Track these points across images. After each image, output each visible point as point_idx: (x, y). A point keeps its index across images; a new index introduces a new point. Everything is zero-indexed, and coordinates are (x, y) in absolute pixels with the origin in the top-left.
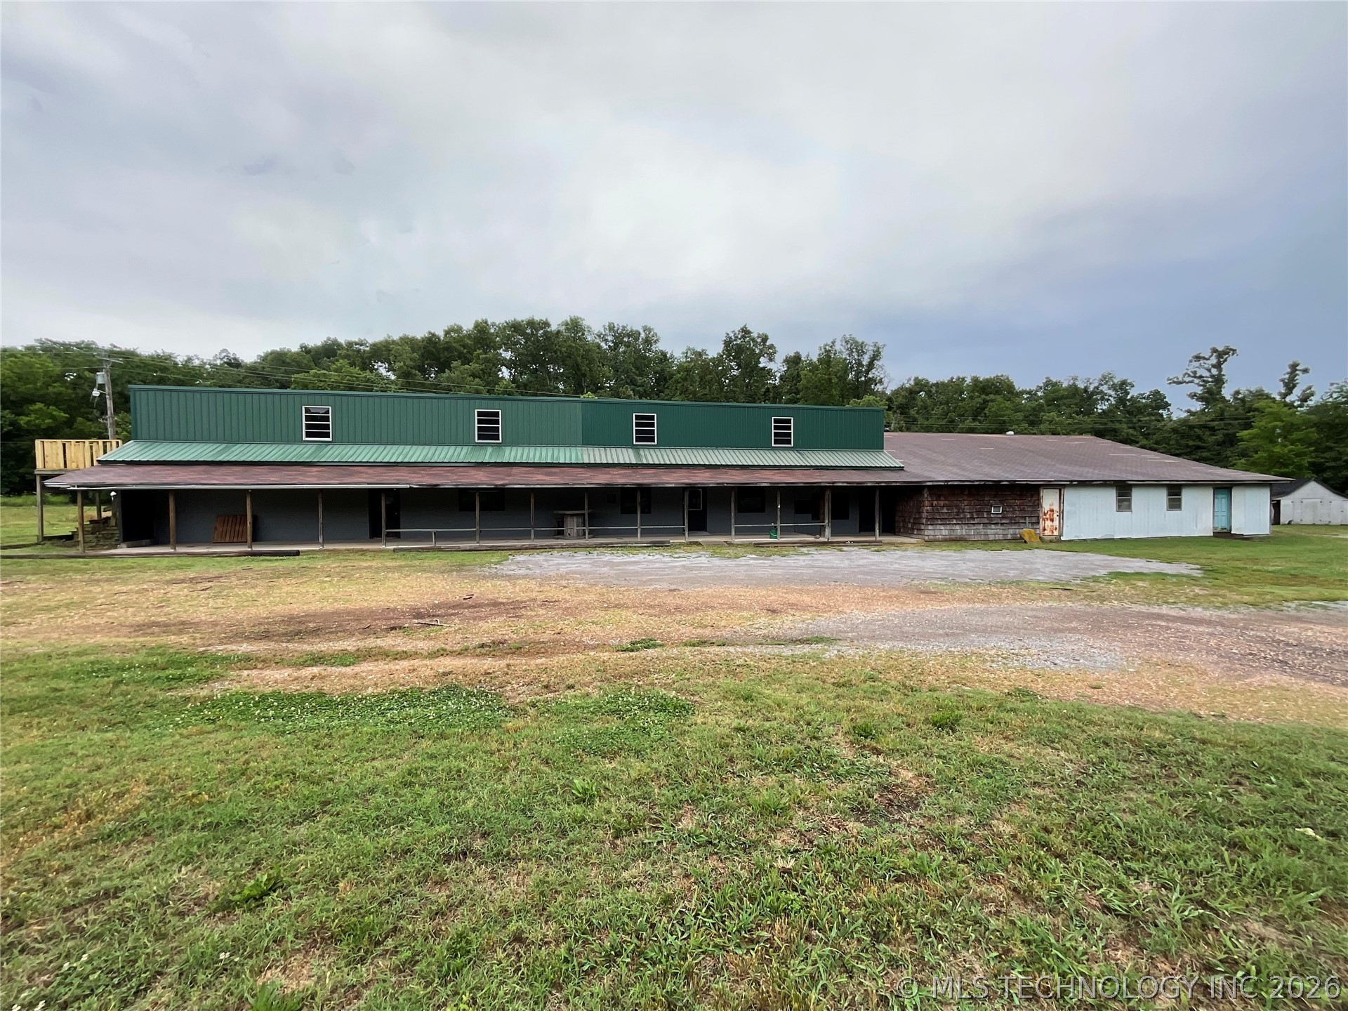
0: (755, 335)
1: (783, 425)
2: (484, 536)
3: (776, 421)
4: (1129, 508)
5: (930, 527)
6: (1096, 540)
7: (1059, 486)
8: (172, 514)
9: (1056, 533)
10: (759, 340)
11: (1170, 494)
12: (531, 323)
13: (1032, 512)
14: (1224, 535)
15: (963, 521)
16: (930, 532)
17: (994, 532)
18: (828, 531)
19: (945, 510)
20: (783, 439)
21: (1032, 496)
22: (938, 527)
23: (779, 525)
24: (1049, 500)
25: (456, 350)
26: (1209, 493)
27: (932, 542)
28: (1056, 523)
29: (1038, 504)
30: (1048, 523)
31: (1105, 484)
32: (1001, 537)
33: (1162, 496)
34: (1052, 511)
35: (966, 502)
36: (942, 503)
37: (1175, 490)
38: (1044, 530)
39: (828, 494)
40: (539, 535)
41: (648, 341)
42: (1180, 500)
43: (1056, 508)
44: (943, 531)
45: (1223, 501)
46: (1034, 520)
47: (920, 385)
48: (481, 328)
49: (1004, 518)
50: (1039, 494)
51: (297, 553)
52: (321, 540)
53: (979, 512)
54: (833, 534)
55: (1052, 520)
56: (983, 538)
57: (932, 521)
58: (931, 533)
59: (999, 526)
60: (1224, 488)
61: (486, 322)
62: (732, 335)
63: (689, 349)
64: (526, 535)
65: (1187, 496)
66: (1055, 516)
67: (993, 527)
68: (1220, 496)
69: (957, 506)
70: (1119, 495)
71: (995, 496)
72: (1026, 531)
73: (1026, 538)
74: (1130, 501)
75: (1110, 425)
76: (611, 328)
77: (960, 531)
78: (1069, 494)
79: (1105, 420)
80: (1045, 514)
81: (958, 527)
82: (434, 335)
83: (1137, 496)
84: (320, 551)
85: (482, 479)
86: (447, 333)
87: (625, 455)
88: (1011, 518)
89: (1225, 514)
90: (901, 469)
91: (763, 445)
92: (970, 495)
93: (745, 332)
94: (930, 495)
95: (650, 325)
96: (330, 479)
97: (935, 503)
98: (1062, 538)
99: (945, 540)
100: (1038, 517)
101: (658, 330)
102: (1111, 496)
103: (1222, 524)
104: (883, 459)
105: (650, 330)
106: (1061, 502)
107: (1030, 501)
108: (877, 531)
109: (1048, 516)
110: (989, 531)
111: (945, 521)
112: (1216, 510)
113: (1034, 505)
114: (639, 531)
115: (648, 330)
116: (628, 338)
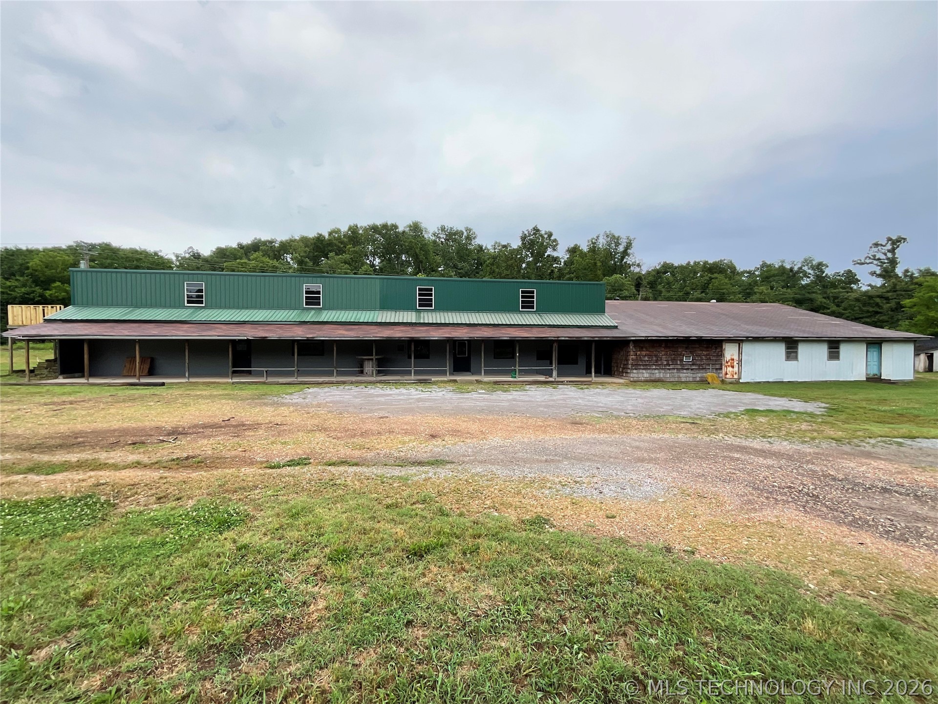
0: (543, 232)
1: (528, 295)
2: (300, 373)
3: (523, 292)
4: (796, 358)
5: (635, 371)
6: (768, 382)
7: (738, 341)
8: (86, 357)
9: (736, 377)
10: (546, 236)
11: (830, 348)
12: (385, 226)
13: (716, 360)
14: (875, 380)
15: (660, 367)
16: (635, 374)
17: (685, 375)
18: (555, 373)
19: (646, 359)
20: (528, 305)
21: (716, 348)
22: (641, 371)
23: (517, 368)
24: (730, 352)
25: (336, 245)
26: (863, 348)
27: (635, 383)
28: (736, 369)
29: (721, 355)
30: (730, 369)
31: (775, 340)
32: (691, 379)
33: (823, 350)
34: (733, 360)
35: (663, 353)
36: (644, 353)
37: (834, 346)
38: (726, 374)
39: (555, 345)
40: (340, 374)
41: (468, 238)
42: (838, 353)
43: (736, 357)
44: (645, 374)
45: (874, 354)
46: (718, 367)
47: (667, 268)
48: (354, 230)
49: (693, 364)
50: (722, 347)
51: (163, 384)
52: (187, 375)
53: (673, 360)
54: (559, 375)
55: (733, 367)
56: (676, 379)
57: (636, 366)
58: (636, 375)
59: (690, 371)
60: (875, 344)
61: (357, 226)
62: (526, 233)
63: (496, 243)
64: (330, 374)
65: (844, 349)
66: (735, 363)
67: (685, 371)
68: (872, 350)
69: (656, 356)
70: (787, 348)
71: (687, 348)
72: (710, 375)
73: (710, 380)
74: (796, 352)
75: (807, 295)
76: (443, 229)
77: (658, 374)
78: (747, 348)
79: (803, 292)
80: (727, 362)
81: (657, 371)
82: (321, 235)
83: (802, 349)
84: (186, 382)
85: (300, 334)
86: (330, 234)
87: (410, 317)
88: (699, 365)
89: (876, 363)
90: (616, 327)
91: (513, 309)
92: (666, 347)
93: (536, 230)
94: (635, 347)
95: (469, 227)
96: (194, 332)
97: (638, 353)
98: (741, 381)
99: (646, 381)
100: (721, 365)
102: (780, 349)
103: (874, 371)
104: (606, 320)
105: (470, 230)
106: (740, 353)
107: (714, 352)
108: (593, 374)
109: (729, 364)
110: (681, 375)
111: (646, 367)
112: (869, 360)
113: (718, 356)
114: (413, 371)
115: (468, 230)
116: (452, 235)
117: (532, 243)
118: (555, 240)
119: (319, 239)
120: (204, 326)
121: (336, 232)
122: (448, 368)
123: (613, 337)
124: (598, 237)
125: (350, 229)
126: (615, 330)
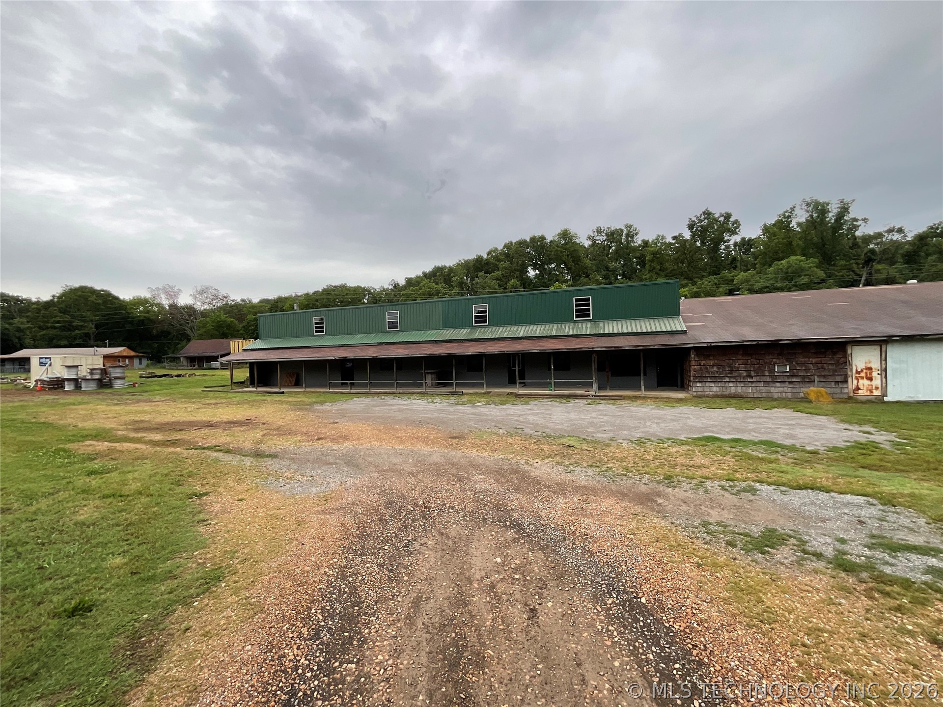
0: (716, 216)
1: (583, 303)
2: (372, 385)
5: (698, 384)
7: (883, 342)
9: (877, 393)
10: (722, 219)
12: (533, 239)
13: (835, 371)
15: (737, 379)
16: (698, 388)
17: (777, 390)
18: (595, 386)
20: (583, 314)
21: (834, 353)
22: (708, 384)
23: (553, 381)
24: (863, 358)
25: (492, 264)
27: (701, 399)
28: (877, 382)
29: (845, 362)
30: (864, 382)
32: (789, 395)
34: (871, 369)
35: (740, 362)
36: (712, 362)
38: (858, 388)
39: (594, 355)
40: (399, 386)
41: (630, 235)
43: (875, 365)
44: (715, 388)
46: (838, 379)
48: (508, 246)
49: (793, 376)
50: (845, 352)
52: (304, 386)
53: (756, 371)
54: (599, 389)
55: (871, 379)
56: (764, 395)
57: (701, 379)
58: (701, 389)
59: (787, 385)
61: (511, 243)
62: (694, 219)
63: (659, 236)
64: (391, 386)
66: (875, 374)
67: (778, 385)
69: (730, 366)
71: (779, 354)
72: (815, 391)
73: (812, 397)
76: (599, 231)
77: (733, 388)
78: (895, 352)
80: (857, 372)
81: (731, 385)
82: (480, 256)
86: (489, 254)
87: (464, 333)
88: (804, 377)
90: (684, 332)
92: (746, 354)
93: (707, 214)
94: (697, 355)
95: (630, 223)
96: (307, 355)
97: (703, 362)
98: (886, 399)
99: (716, 396)
100: (846, 376)
101: (636, 225)
104: (677, 324)
105: (631, 226)
106: (884, 359)
107: (831, 359)
108: (643, 387)
109: (863, 374)
110: (772, 389)
111: (715, 379)
113: (838, 363)
114: (454, 384)
115: (629, 227)
116: (613, 235)
117: (704, 230)
118: (736, 222)
119: (479, 260)
121: (494, 252)
122: (484, 381)
123: (662, 345)
124: (793, 209)
125: (505, 246)
126: (683, 336)
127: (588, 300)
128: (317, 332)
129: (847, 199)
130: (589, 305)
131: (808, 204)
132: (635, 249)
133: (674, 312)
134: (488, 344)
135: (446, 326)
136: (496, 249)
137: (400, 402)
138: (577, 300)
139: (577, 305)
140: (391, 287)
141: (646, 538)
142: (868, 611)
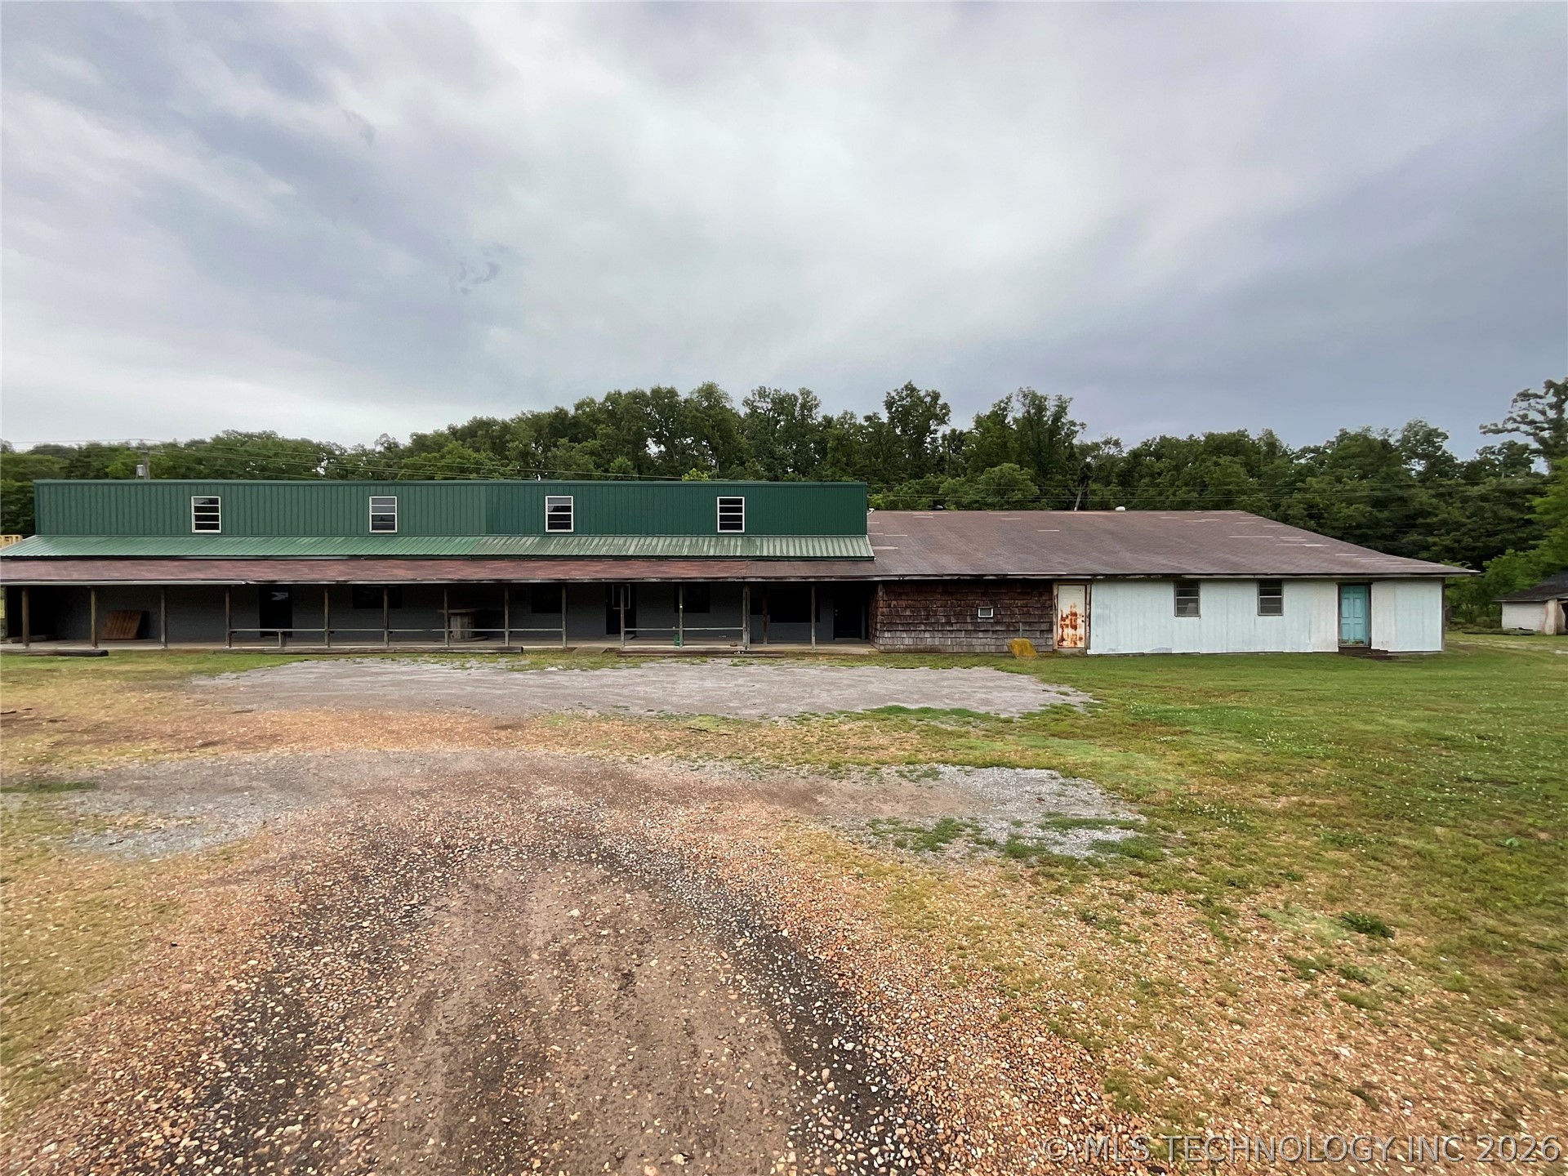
0: (922, 394)
1: (731, 506)
2: (333, 637)
4: (1196, 612)
5: (886, 635)
6: (1143, 655)
7: (1087, 582)
9: (1081, 645)
10: (928, 399)
11: (1260, 593)
12: (656, 392)
13: (1041, 616)
14: (1358, 652)
15: (934, 627)
16: (886, 639)
17: (982, 642)
18: (746, 637)
19: (908, 613)
20: (731, 523)
21: (1041, 595)
22: (898, 634)
23: (681, 629)
24: (1068, 601)
26: (1331, 594)
27: (891, 656)
28: (1081, 631)
29: (1050, 606)
30: (1069, 631)
31: (1149, 579)
32: (993, 649)
33: (1250, 597)
34: (1075, 614)
35: (940, 603)
36: (904, 603)
37: (1271, 591)
38: (1063, 640)
39: (746, 590)
40: (393, 637)
41: (808, 407)
42: (1280, 601)
43: (1080, 610)
44: (906, 640)
45: (1354, 604)
46: (1044, 627)
48: (614, 398)
49: (997, 623)
50: (1051, 592)
52: (163, 639)
53: (957, 616)
54: (752, 641)
55: (1075, 627)
56: (965, 649)
57: (891, 626)
58: (890, 642)
59: (990, 635)
60: (1356, 585)
61: (620, 394)
62: (893, 394)
63: (846, 413)
64: (377, 638)
65: (1292, 595)
66: (1079, 621)
67: (981, 635)
68: (1351, 596)
69: (926, 608)
70: (1179, 593)
71: (984, 594)
72: (1020, 642)
73: (1016, 651)
74: (1197, 601)
76: (762, 393)
77: (929, 639)
78: (1099, 594)
80: (1063, 619)
81: (927, 635)
82: (561, 410)
83: (1208, 595)
84: (163, 650)
86: (578, 407)
87: (526, 545)
88: (1008, 625)
89: (1360, 621)
90: (870, 559)
91: (706, 531)
92: (945, 593)
93: (911, 389)
94: (887, 593)
95: (808, 388)
96: (172, 574)
97: (894, 603)
98: (1089, 652)
99: (908, 651)
100: (1051, 623)
101: (816, 392)
102: (1166, 596)
103: (1354, 634)
104: (860, 547)
105: (808, 393)
106: (1088, 603)
107: (1037, 602)
108: (813, 639)
109: (1068, 622)
110: (974, 641)
111: (909, 627)
112: (1345, 613)
113: (1043, 607)
114: (507, 634)
115: (806, 393)
116: (783, 403)
117: (905, 412)
118: (945, 406)
120: (198, 564)
121: (588, 405)
122: (563, 630)
123: (842, 577)
124: (1009, 398)
125: (608, 398)
126: (868, 565)
127: (740, 502)
128: (198, 527)
129: (1066, 397)
130: (740, 510)
131: (1025, 396)
132: (813, 429)
133: (858, 529)
134: (573, 565)
135: (493, 529)
136: (592, 401)
137: (395, 667)
138: (722, 502)
139: (722, 510)
140: (379, 448)
141: (795, 851)
142: (1030, 897)
